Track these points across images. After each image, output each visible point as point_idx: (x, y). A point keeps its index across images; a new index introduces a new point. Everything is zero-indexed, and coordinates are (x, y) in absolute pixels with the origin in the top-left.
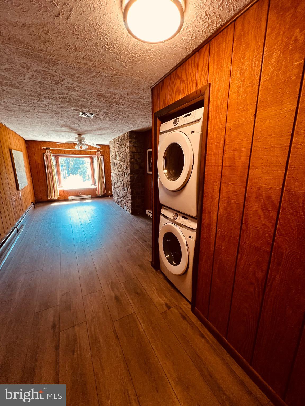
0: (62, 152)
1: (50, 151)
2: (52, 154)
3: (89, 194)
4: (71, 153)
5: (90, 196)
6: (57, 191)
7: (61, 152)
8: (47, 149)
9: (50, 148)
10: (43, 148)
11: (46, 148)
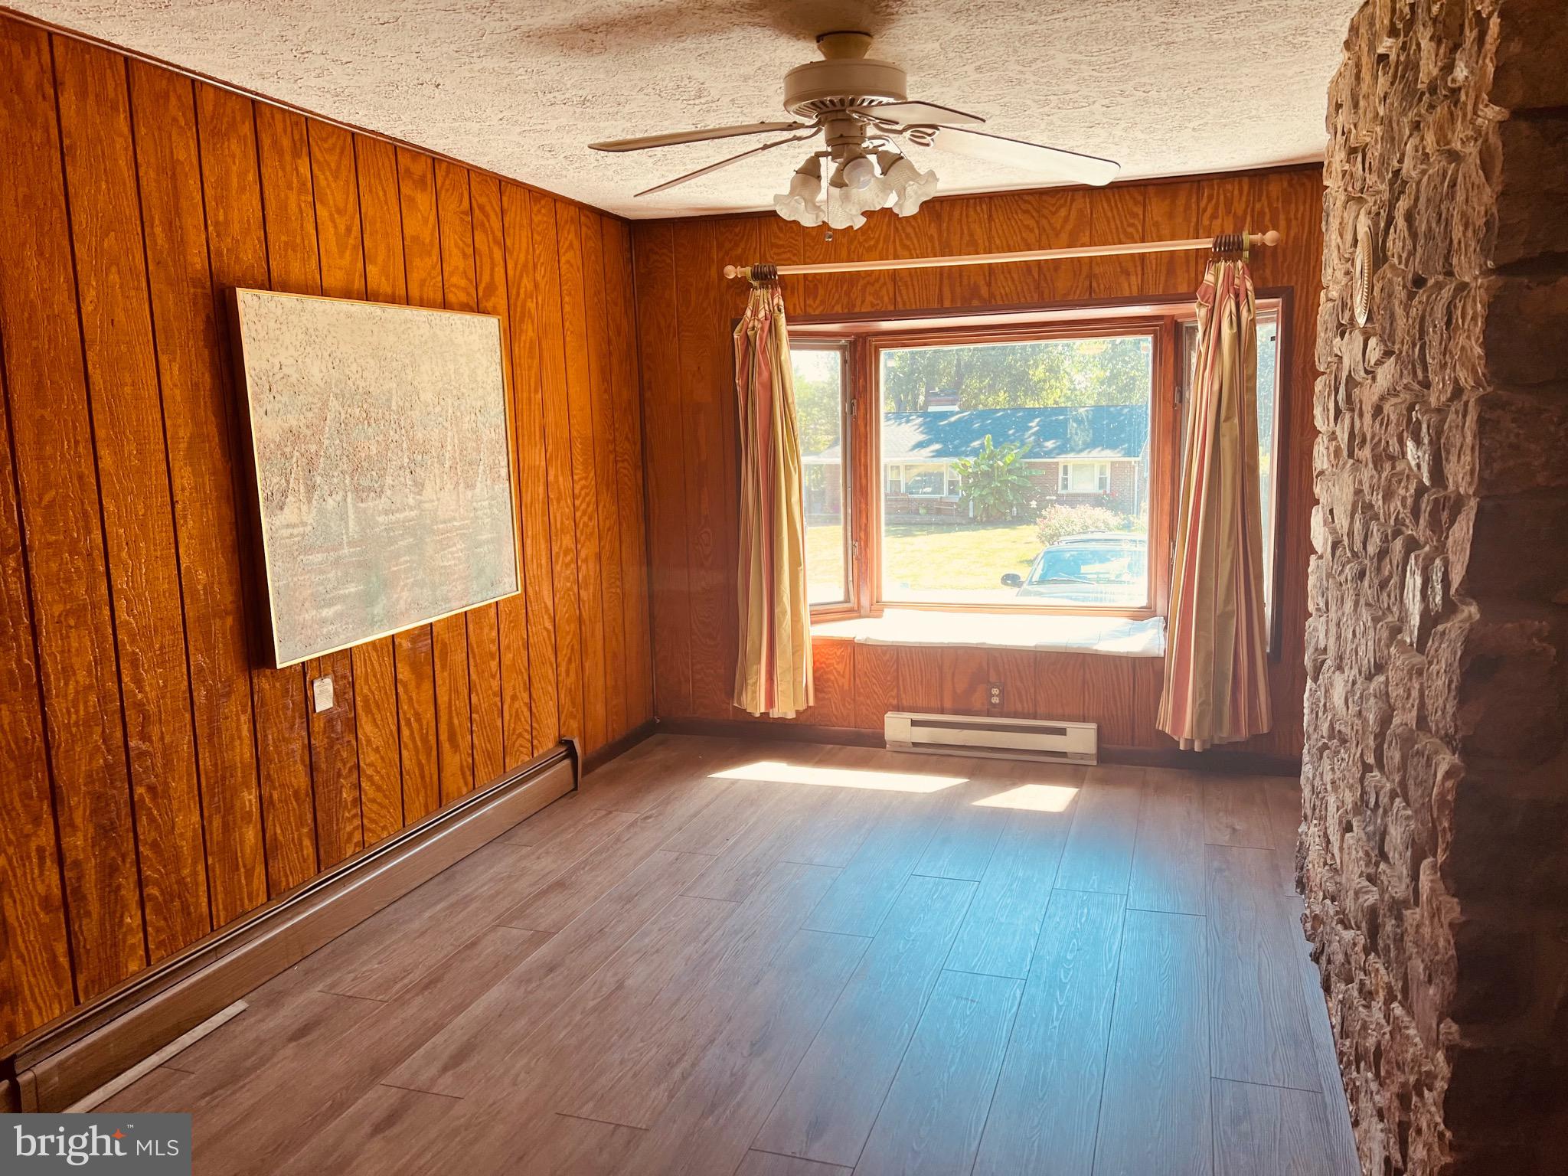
0: (876, 294)
1: (779, 300)
2: (790, 320)
3: (1084, 720)
4: (947, 304)
5: (1080, 738)
6: (797, 649)
7: (869, 299)
8: (766, 278)
9: (782, 271)
10: (731, 272)
11: (748, 270)
